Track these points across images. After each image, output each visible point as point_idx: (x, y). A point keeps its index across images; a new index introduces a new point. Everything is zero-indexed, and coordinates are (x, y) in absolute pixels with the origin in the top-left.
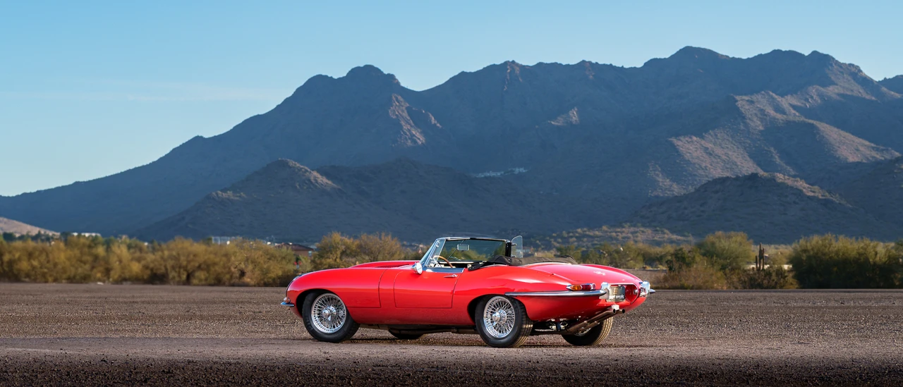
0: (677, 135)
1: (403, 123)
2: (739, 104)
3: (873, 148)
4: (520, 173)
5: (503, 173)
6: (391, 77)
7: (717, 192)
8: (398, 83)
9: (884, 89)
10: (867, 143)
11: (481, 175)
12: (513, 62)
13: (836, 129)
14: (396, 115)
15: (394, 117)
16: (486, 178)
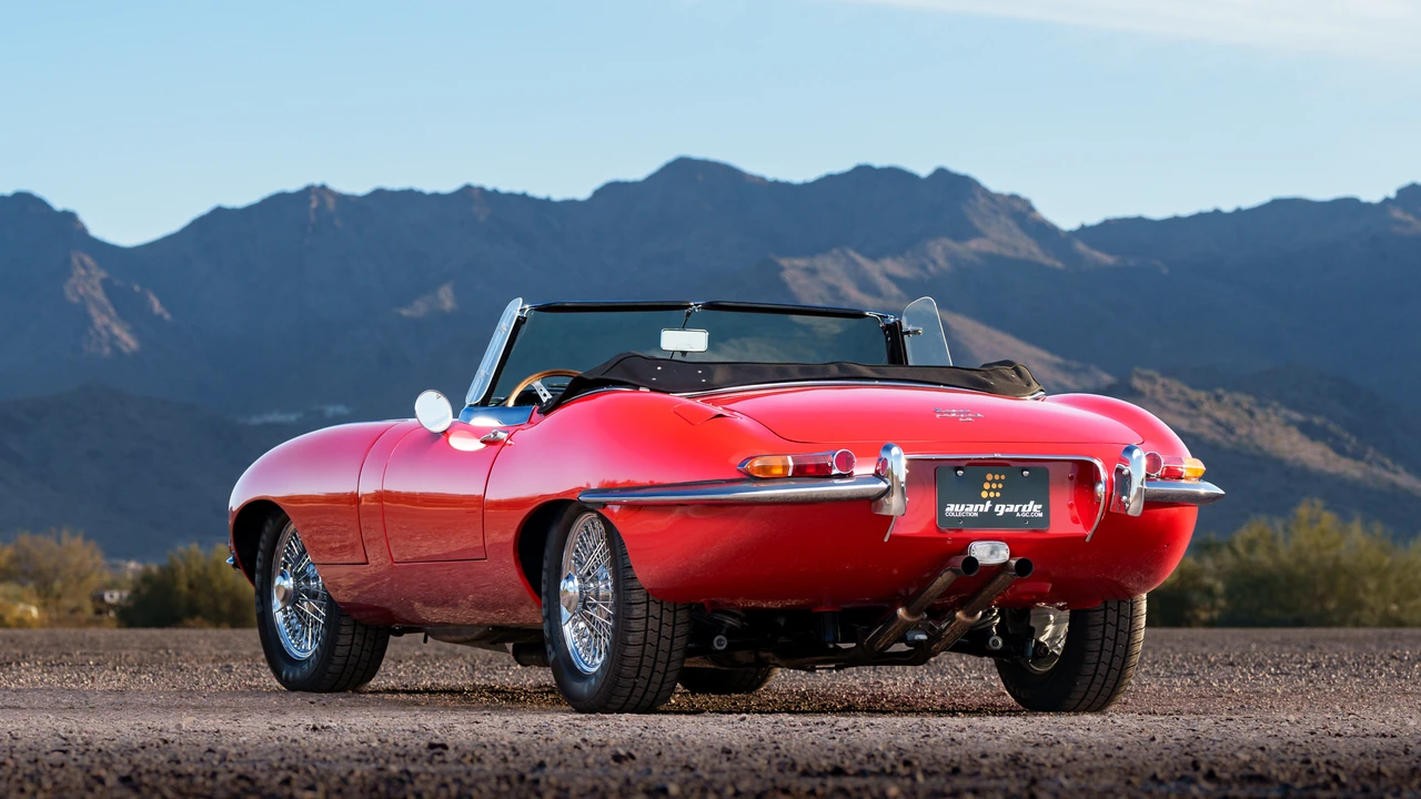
1: (93, 311)
2: (788, 276)
3: (1058, 366)
4: (337, 415)
5: (301, 415)
6: (69, 218)
8: (83, 231)
9: (1081, 247)
10: (1046, 356)
11: (256, 420)
12: (323, 188)
13: (982, 328)
14: (81, 297)
15: (75, 300)
16: (267, 426)
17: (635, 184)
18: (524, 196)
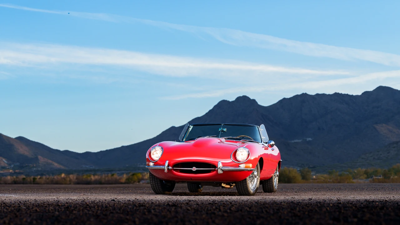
0: (376, 124)
1: (259, 120)
4: (309, 140)
5: (302, 140)
6: (254, 100)
7: (394, 147)
8: (257, 103)
11: (293, 141)
12: (306, 93)
16: (295, 142)
17: (371, 91)
18: (347, 94)
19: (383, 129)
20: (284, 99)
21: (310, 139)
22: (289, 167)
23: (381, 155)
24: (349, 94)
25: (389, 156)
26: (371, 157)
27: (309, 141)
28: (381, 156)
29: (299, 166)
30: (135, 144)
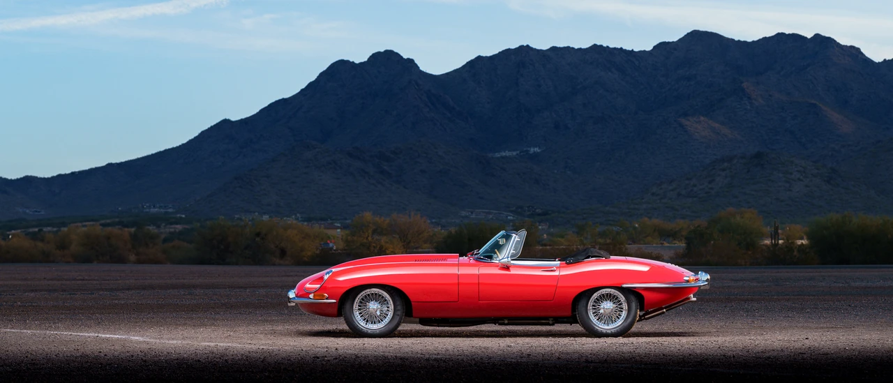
0: (685, 115)
1: (422, 105)
2: (745, 85)
3: (874, 127)
4: (535, 152)
5: (518, 152)
6: (411, 61)
7: (724, 170)
8: (417, 67)
9: (884, 69)
10: (867, 122)
11: (497, 155)
12: (528, 46)
14: (416, 98)
15: (414, 100)
16: (502, 157)
17: (673, 42)
18: (621, 48)
19: (700, 127)
20: (479, 59)
21: (537, 150)
22: (490, 213)
23: (695, 186)
24: (624, 48)
25: (712, 188)
26: (672, 190)
27: (536, 155)
28: (695, 189)
29: (511, 212)
30: (138, 160)
